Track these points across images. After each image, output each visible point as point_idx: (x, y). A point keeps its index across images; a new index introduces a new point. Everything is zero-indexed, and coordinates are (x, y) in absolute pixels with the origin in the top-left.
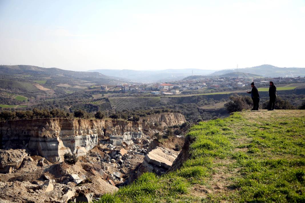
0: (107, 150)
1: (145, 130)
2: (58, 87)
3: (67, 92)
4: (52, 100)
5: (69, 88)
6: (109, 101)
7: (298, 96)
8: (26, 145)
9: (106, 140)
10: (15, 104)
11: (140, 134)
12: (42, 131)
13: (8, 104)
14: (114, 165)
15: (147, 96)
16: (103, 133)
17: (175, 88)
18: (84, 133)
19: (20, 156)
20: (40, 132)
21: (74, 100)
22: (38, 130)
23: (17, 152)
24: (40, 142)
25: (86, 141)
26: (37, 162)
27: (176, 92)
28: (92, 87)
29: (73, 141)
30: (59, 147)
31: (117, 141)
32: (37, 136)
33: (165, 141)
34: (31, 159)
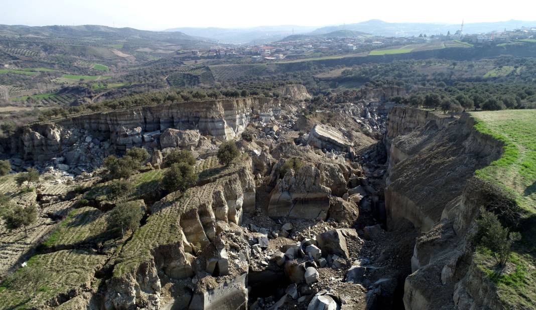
0: (260, 127)
1: (282, 106)
2: (138, 52)
3: (151, 58)
4: (137, 68)
5: (151, 53)
6: (210, 70)
7: (416, 61)
9: (256, 118)
10: (96, 75)
11: (280, 110)
12: (210, 113)
13: (89, 75)
16: (252, 111)
17: (278, 52)
18: (241, 112)
19: (197, 136)
21: (168, 70)
24: (209, 122)
25: (242, 120)
26: (211, 141)
27: (279, 57)
28: (181, 52)
29: (235, 121)
30: (225, 127)
31: (265, 119)
33: (311, 117)
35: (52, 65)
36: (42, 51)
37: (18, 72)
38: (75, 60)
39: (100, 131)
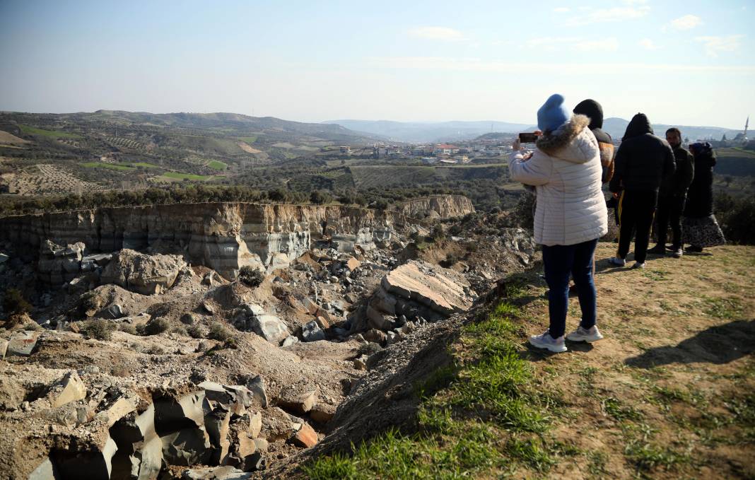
0: (327, 260)
1: (398, 225)
2: (274, 147)
3: (288, 156)
5: (291, 149)
6: (350, 172)
8: (185, 248)
9: (326, 242)
10: (208, 174)
11: (388, 232)
12: (209, 225)
13: (199, 174)
14: (336, 287)
15: (413, 165)
16: (322, 229)
17: (461, 153)
18: (284, 228)
19: (173, 267)
20: (206, 227)
21: (296, 170)
22: (202, 222)
23: (167, 259)
24: (208, 243)
25: (288, 243)
26: (202, 278)
27: (462, 160)
28: (327, 149)
29: (265, 243)
30: (240, 253)
31: (345, 245)
32: (202, 234)
33: (429, 248)
34: (192, 272)
35: (156, 160)
36: (152, 143)
38: (187, 154)
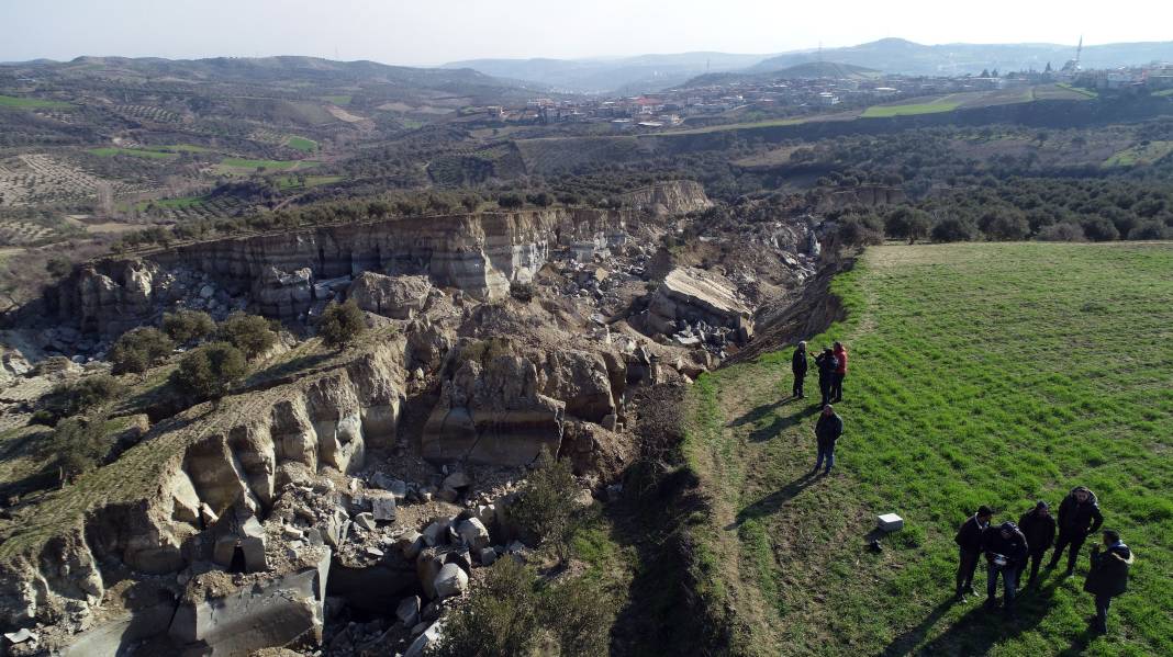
0: (568, 271)
1: (631, 226)
2: (381, 111)
3: (407, 124)
4: (375, 146)
5: (407, 112)
6: (517, 149)
9: (563, 252)
10: (291, 159)
11: (624, 236)
12: (453, 240)
13: (277, 159)
14: (588, 300)
15: (605, 134)
16: (556, 237)
17: (669, 110)
18: (525, 239)
19: (423, 288)
20: (450, 242)
21: (434, 149)
22: (445, 237)
23: (415, 280)
24: (452, 259)
25: (529, 255)
26: (453, 298)
27: (670, 121)
28: (466, 111)
29: (509, 257)
30: (487, 269)
31: (584, 253)
33: (681, 251)
34: (442, 293)
35: (204, 139)
36: (188, 111)
37: (137, 152)
38: (252, 128)
39: (233, 276)
